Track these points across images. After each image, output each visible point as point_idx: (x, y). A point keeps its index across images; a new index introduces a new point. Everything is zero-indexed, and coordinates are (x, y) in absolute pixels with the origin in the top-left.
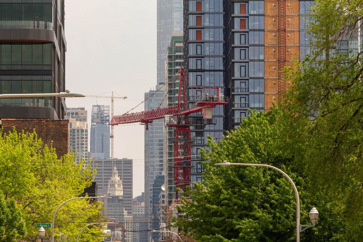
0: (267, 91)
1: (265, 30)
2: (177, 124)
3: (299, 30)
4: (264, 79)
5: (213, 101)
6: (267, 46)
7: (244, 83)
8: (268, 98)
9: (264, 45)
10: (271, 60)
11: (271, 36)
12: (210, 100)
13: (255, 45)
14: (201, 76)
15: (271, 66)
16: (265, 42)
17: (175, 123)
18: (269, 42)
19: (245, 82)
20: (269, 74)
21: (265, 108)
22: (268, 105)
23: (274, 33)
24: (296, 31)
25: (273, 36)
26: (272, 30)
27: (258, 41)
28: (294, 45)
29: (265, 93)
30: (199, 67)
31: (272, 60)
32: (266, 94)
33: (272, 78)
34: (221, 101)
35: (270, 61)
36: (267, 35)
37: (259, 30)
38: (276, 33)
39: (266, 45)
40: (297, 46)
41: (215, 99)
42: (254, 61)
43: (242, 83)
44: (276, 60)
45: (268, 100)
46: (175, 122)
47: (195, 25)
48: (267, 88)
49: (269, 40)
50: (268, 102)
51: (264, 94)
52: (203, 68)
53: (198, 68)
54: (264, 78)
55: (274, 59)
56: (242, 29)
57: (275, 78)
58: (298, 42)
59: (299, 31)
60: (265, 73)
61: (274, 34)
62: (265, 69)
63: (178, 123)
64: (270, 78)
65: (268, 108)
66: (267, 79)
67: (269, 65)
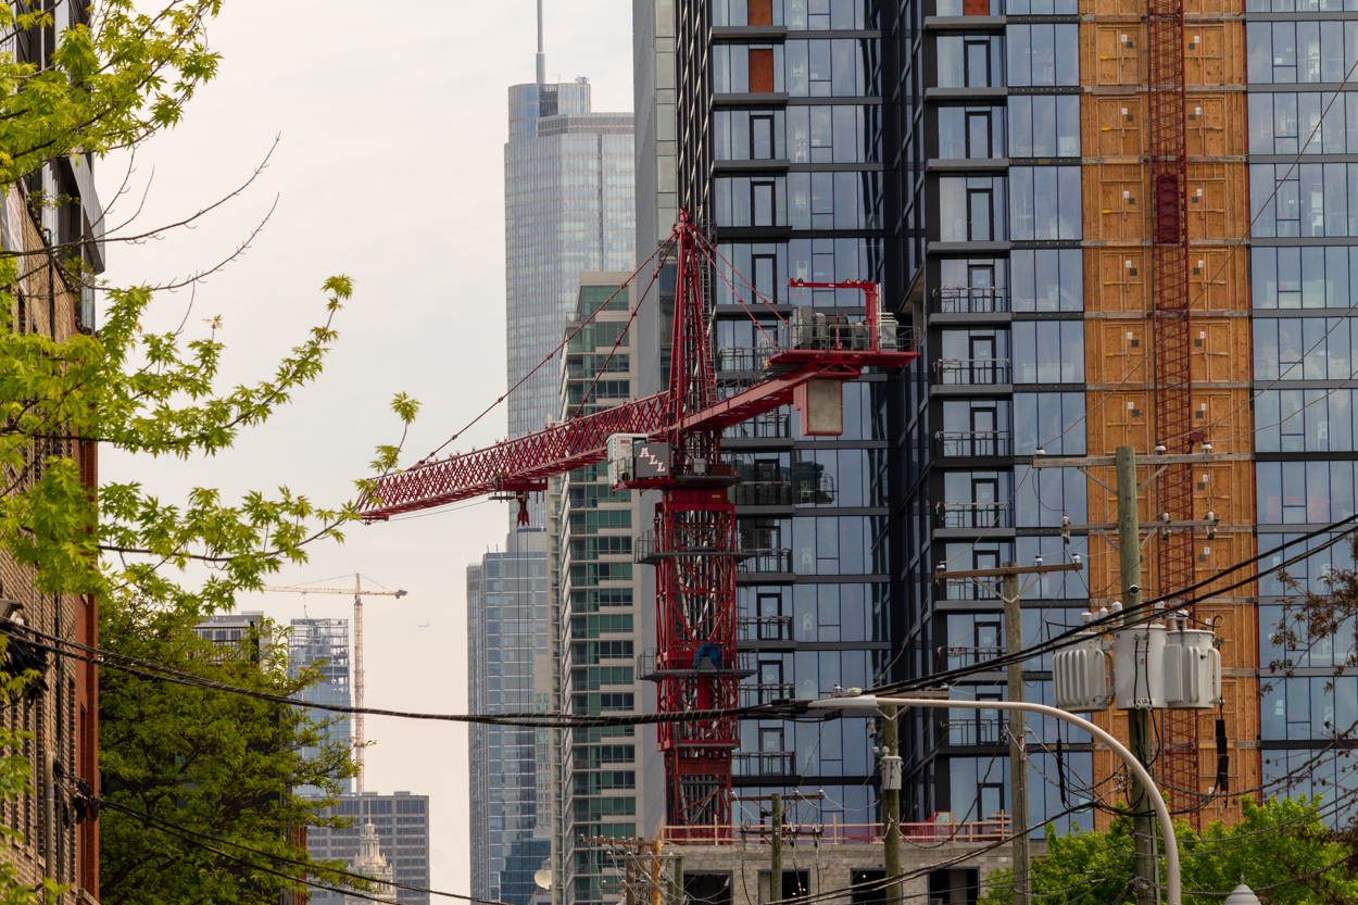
0: (1098, 303)
1: (1084, 18)
2: (667, 474)
3: (1242, 17)
4: (1083, 248)
5: (847, 344)
6: (1091, 94)
7: (987, 272)
8: (1103, 336)
9: (1077, 91)
10: (1115, 161)
11: (1112, 47)
12: (833, 343)
13: (1037, 91)
14: (774, 257)
15: (1113, 189)
16: (1083, 76)
17: (659, 470)
18: (1103, 76)
19: (992, 266)
20: (1105, 225)
21: (1089, 388)
22: (1104, 374)
23: (1123, 30)
24: (1229, 21)
25: (1119, 47)
26: (1119, 20)
27: (1052, 69)
28: (1222, 88)
29: (1086, 315)
30: (763, 220)
31: (1119, 161)
32: (1091, 320)
33: (1120, 244)
34: (885, 346)
35: (1109, 161)
36: (1093, 44)
37: (1054, 19)
38: (1137, 29)
39: (1088, 89)
40: (1237, 93)
41: (854, 339)
42: (1032, 162)
43: (975, 272)
44: (1135, 160)
45: (1104, 350)
46: (660, 464)
47: (744, 22)
48: (1098, 291)
49: (1104, 64)
50: (1104, 358)
51: (1083, 319)
52: (780, 222)
53: (757, 224)
54: (1082, 244)
55: (1125, 153)
56: (974, 13)
57: (1136, 243)
58: (1238, 73)
59: (1244, 22)
60: (1087, 219)
61: (1124, 38)
62: (1086, 201)
63: (671, 469)
64: (1110, 244)
65: (1105, 387)
66: (1097, 248)
67: (1103, 184)
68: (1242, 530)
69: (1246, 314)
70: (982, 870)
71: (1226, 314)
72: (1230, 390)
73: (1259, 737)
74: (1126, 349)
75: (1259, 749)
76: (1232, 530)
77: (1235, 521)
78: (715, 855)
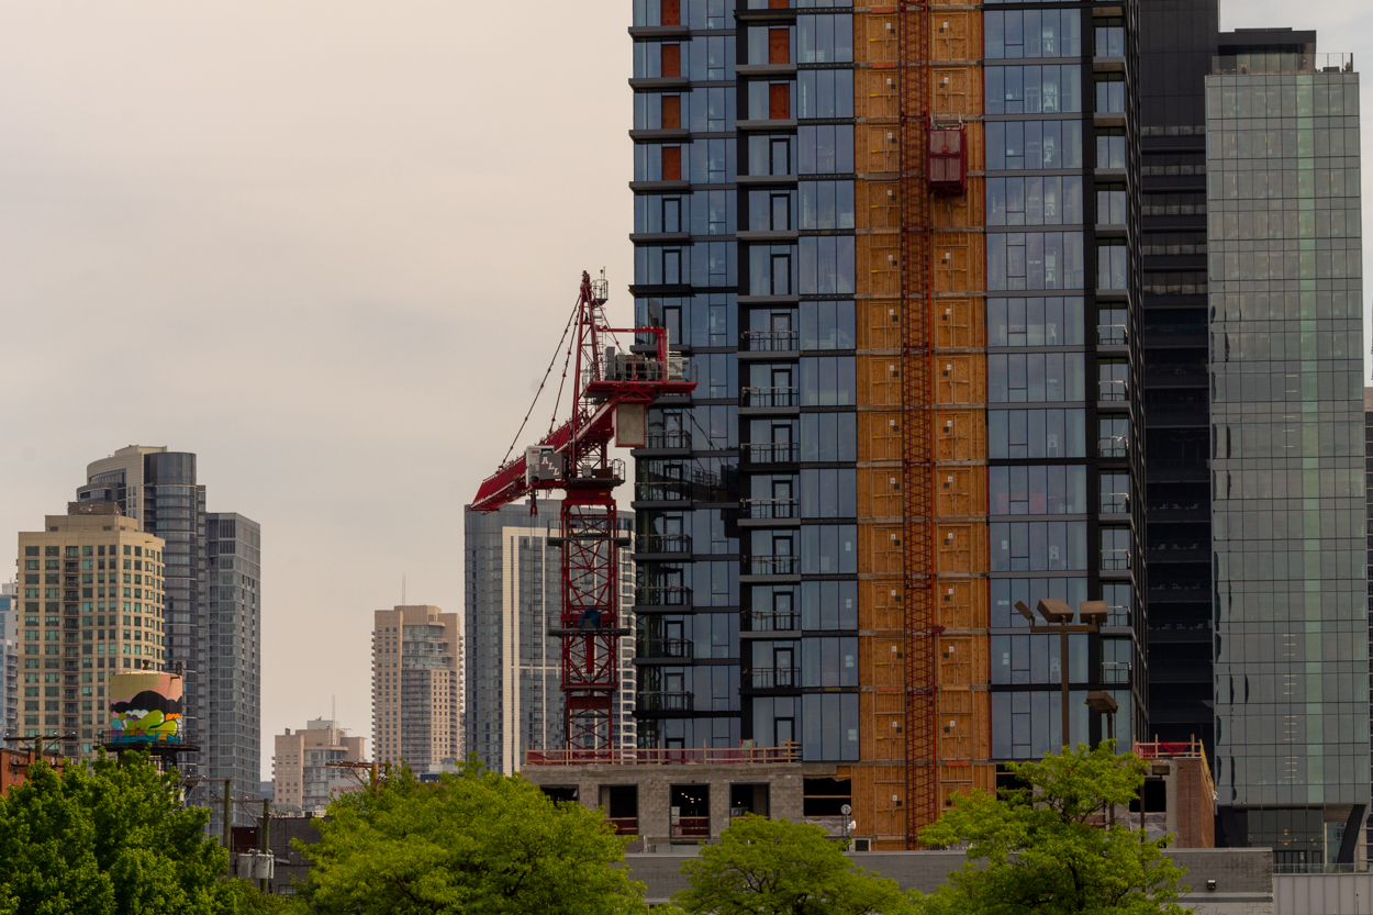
0: (867, 343)
1: (858, 121)
2: (562, 476)
3: (982, 118)
4: (855, 300)
5: (642, 377)
6: (863, 179)
7: (786, 319)
8: (871, 369)
9: (852, 177)
10: (881, 232)
11: (880, 143)
12: (629, 376)
13: (821, 177)
14: (680, 308)
15: (880, 253)
16: (857, 166)
17: (555, 474)
18: (873, 166)
19: (790, 314)
20: (874, 281)
21: (859, 409)
22: (871, 398)
23: (889, 129)
24: (972, 122)
25: (886, 142)
26: (885, 121)
27: (833, 160)
29: (858, 352)
30: (672, 279)
31: (885, 232)
32: (862, 355)
33: (885, 297)
34: (671, 378)
35: (876, 232)
36: (866, 140)
37: (835, 121)
38: (898, 129)
39: (861, 176)
40: (977, 177)
41: (649, 372)
42: (817, 233)
43: (776, 319)
44: (893, 231)
45: (871, 379)
46: (556, 469)
47: (659, 127)
48: (866, 334)
49: (874, 157)
50: (871, 386)
51: (855, 355)
52: (685, 281)
53: (667, 282)
54: (855, 297)
55: (889, 225)
56: (778, 117)
58: (979, 162)
59: (984, 122)
60: (859, 277)
61: (890, 135)
62: (859, 263)
64: (876, 296)
65: (871, 409)
66: (866, 300)
67: (872, 250)
68: (978, 520)
69: (982, 350)
70: (772, 785)
71: (967, 351)
72: (969, 410)
73: (989, 682)
74: (889, 378)
75: (990, 691)
76: (970, 519)
77: (973, 513)
78: (565, 773)
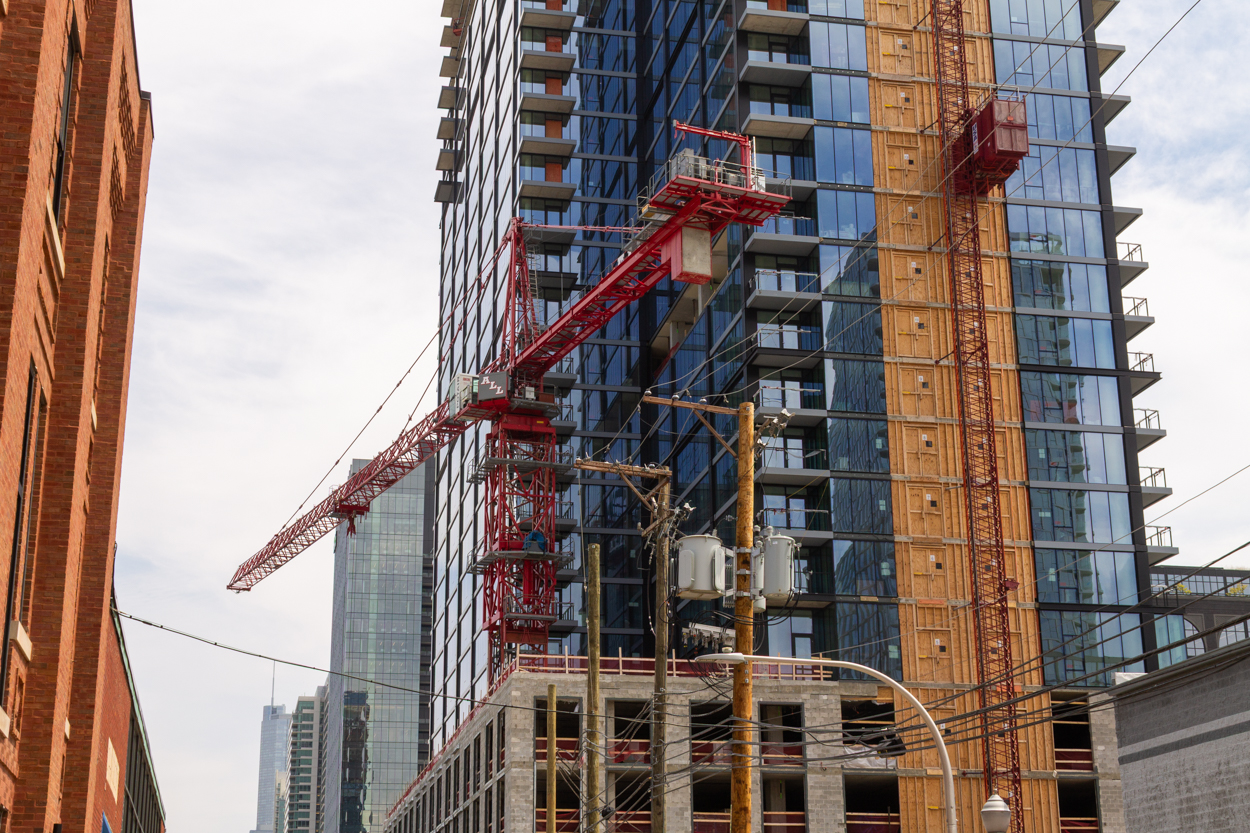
0: (887, 236)
1: (869, 23)
2: (505, 395)
3: (990, 35)
4: (874, 193)
6: (877, 78)
9: (865, 75)
10: (897, 130)
11: (891, 47)
13: (834, 71)
15: (896, 151)
16: (870, 65)
17: (498, 392)
18: (886, 67)
20: (891, 178)
21: (883, 302)
22: (895, 292)
24: (980, 37)
25: (897, 47)
26: (895, 27)
27: (846, 56)
28: (977, 85)
29: (879, 245)
31: (901, 130)
32: (883, 249)
33: (904, 193)
35: (892, 130)
36: (877, 43)
37: (846, 21)
38: (910, 36)
39: (874, 75)
42: (832, 124)
44: (913, 131)
46: (499, 388)
48: (888, 227)
49: (886, 58)
50: (894, 280)
51: (876, 248)
54: (874, 189)
55: (905, 124)
57: (917, 193)
58: (988, 75)
59: (992, 39)
60: (876, 173)
61: (900, 41)
62: (875, 159)
63: (508, 392)
64: (896, 191)
65: (896, 303)
66: (885, 194)
67: (889, 146)
68: (1012, 426)
69: (1005, 255)
70: (806, 706)
71: (990, 254)
72: (996, 313)
73: (1037, 600)
74: (911, 274)
75: (1038, 610)
76: (1004, 425)
77: (1007, 418)
78: (566, 683)
